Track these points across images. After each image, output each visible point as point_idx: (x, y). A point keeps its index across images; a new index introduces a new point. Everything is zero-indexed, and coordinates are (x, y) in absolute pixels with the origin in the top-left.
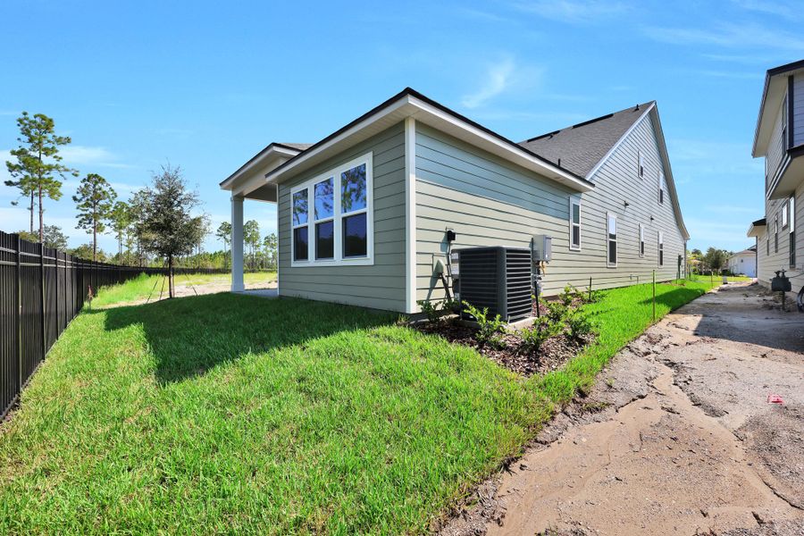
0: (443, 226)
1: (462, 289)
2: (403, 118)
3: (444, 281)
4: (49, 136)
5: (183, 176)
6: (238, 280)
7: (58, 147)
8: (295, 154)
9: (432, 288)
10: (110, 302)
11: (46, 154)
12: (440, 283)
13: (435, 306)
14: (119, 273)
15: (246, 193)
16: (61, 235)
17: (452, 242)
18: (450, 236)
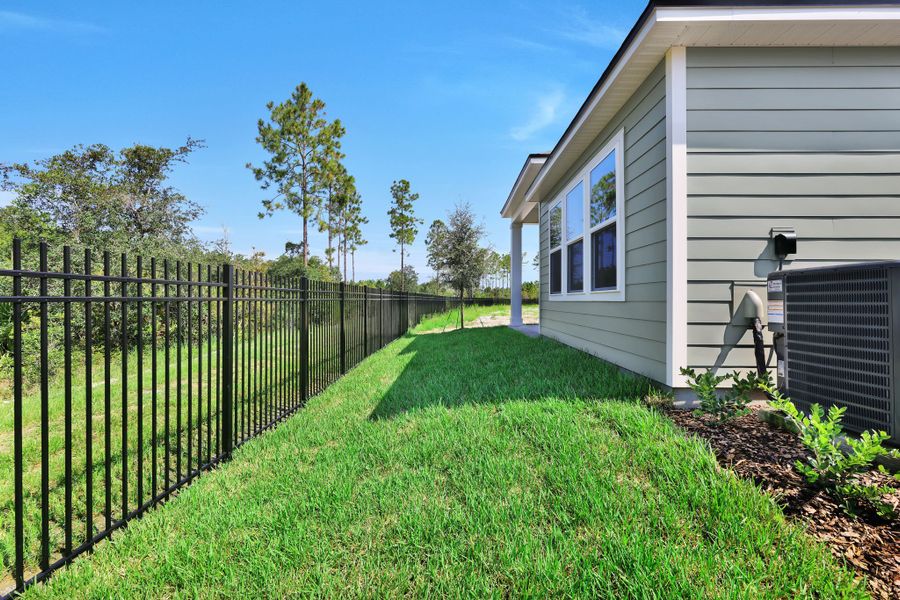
0: (763, 228)
1: (791, 355)
2: (662, 54)
3: (756, 333)
4: (407, 196)
5: (473, 210)
6: (517, 314)
7: (412, 203)
8: (542, 161)
9: (731, 344)
10: (429, 329)
11: (406, 210)
12: (748, 338)
13: (719, 379)
14: (433, 304)
15: (523, 218)
16: (414, 272)
17: (790, 257)
18: (783, 246)
